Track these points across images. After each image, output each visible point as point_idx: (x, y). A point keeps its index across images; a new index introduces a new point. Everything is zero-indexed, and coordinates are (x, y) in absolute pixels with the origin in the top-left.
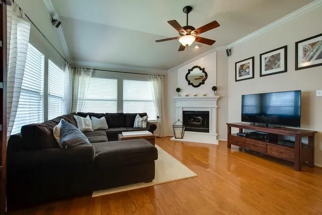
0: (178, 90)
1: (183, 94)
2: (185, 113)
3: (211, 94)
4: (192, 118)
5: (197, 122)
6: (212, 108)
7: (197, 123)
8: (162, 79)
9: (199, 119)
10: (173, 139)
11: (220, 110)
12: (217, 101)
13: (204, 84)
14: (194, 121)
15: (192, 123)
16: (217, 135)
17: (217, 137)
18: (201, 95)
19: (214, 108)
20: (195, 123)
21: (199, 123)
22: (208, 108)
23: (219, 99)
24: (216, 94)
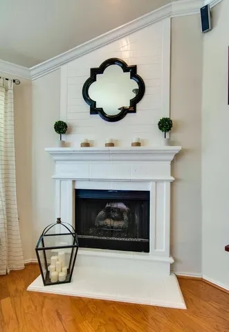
0: (61, 128)
1: (74, 140)
2: (82, 196)
3: (157, 140)
4: (103, 207)
5: (115, 219)
6: (157, 182)
7: (116, 224)
8: (11, 91)
9: (119, 210)
10: (37, 285)
11: (180, 187)
12: (173, 162)
13: (134, 111)
14: (108, 216)
15: (102, 223)
16: (172, 260)
17: (172, 266)
18: (126, 145)
19: (162, 181)
20: (108, 222)
21: (121, 224)
22: (148, 181)
23: (178, 156)
24: (170, 143)
